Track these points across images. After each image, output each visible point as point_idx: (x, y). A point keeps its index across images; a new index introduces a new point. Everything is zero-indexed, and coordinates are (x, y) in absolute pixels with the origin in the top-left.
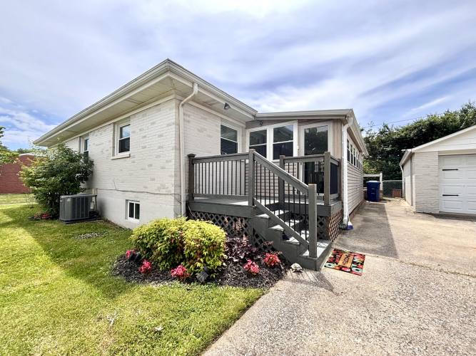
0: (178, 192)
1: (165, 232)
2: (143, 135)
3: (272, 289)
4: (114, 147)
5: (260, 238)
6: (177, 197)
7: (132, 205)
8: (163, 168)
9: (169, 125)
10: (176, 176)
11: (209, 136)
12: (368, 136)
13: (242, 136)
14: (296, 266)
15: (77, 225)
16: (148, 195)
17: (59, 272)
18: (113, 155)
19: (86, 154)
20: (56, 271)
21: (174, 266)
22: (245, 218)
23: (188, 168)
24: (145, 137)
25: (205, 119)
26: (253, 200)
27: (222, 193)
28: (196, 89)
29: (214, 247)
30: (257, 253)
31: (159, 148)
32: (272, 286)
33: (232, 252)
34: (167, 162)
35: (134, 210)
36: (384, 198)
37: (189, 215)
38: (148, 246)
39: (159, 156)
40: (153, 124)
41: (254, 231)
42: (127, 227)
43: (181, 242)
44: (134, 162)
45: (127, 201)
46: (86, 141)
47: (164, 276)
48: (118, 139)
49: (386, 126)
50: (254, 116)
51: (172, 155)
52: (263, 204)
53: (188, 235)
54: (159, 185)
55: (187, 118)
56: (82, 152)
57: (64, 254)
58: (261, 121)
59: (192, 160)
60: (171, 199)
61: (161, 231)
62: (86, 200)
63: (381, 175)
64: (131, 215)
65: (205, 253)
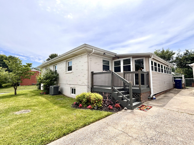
0: (88, 84)
1: (85, 96)
2: (76, 65)
3: (116, 113)
4: (66, 69)
5: (115, 100)
6: (88, 86)
7: (72, 89)
8: (83, 76)
9: (85, 62)
10: (87, 79)
11: (98, 65)
12: (178, 56)
13: (111, 63)
14: (125, 108)
15: (55, 96)
16: (79, 86)
17: (57, 107)
18: (66, 72)
19: (56, 71)
20: (56, 107)
21: (88, 106)
22: (110, 93)
23: (91, 76)
24: (77, 66)
25: (97, 59)
26: (113, 87)
27: (102, 85)
28: (94, 50)
29: (99, 100)
30: (113, 104)
31: (82, 70)
32: (116, 112)
33: (105, 103)
34: (85, 74)
35: (73, 91)
36: (187, 87)
37: (92, 92)
38: (81, 100)
39: (82, 73)
40: (80, 62)
41: (113, 97)
42: (71, 97)
43: (90, 99)
44: (73, 74)
45: (71, 88)
46: (55, 66)
47: (86, 108)
48: (67, 66)
49: (187, 51)
50: (115, 55)
51: (86, 72)
52: (116, 88)
53: (92, 97)
54: (82, 82)
55: (91, 60)
56: (54, 70)
57: (56, 103)
58: (118, 57)
59: (93, 74)
60: (86, 87)
61: (84, 96)
62: (58, 88)
63: (183, 76)
64: (72, 93)
65: (96, 102)
